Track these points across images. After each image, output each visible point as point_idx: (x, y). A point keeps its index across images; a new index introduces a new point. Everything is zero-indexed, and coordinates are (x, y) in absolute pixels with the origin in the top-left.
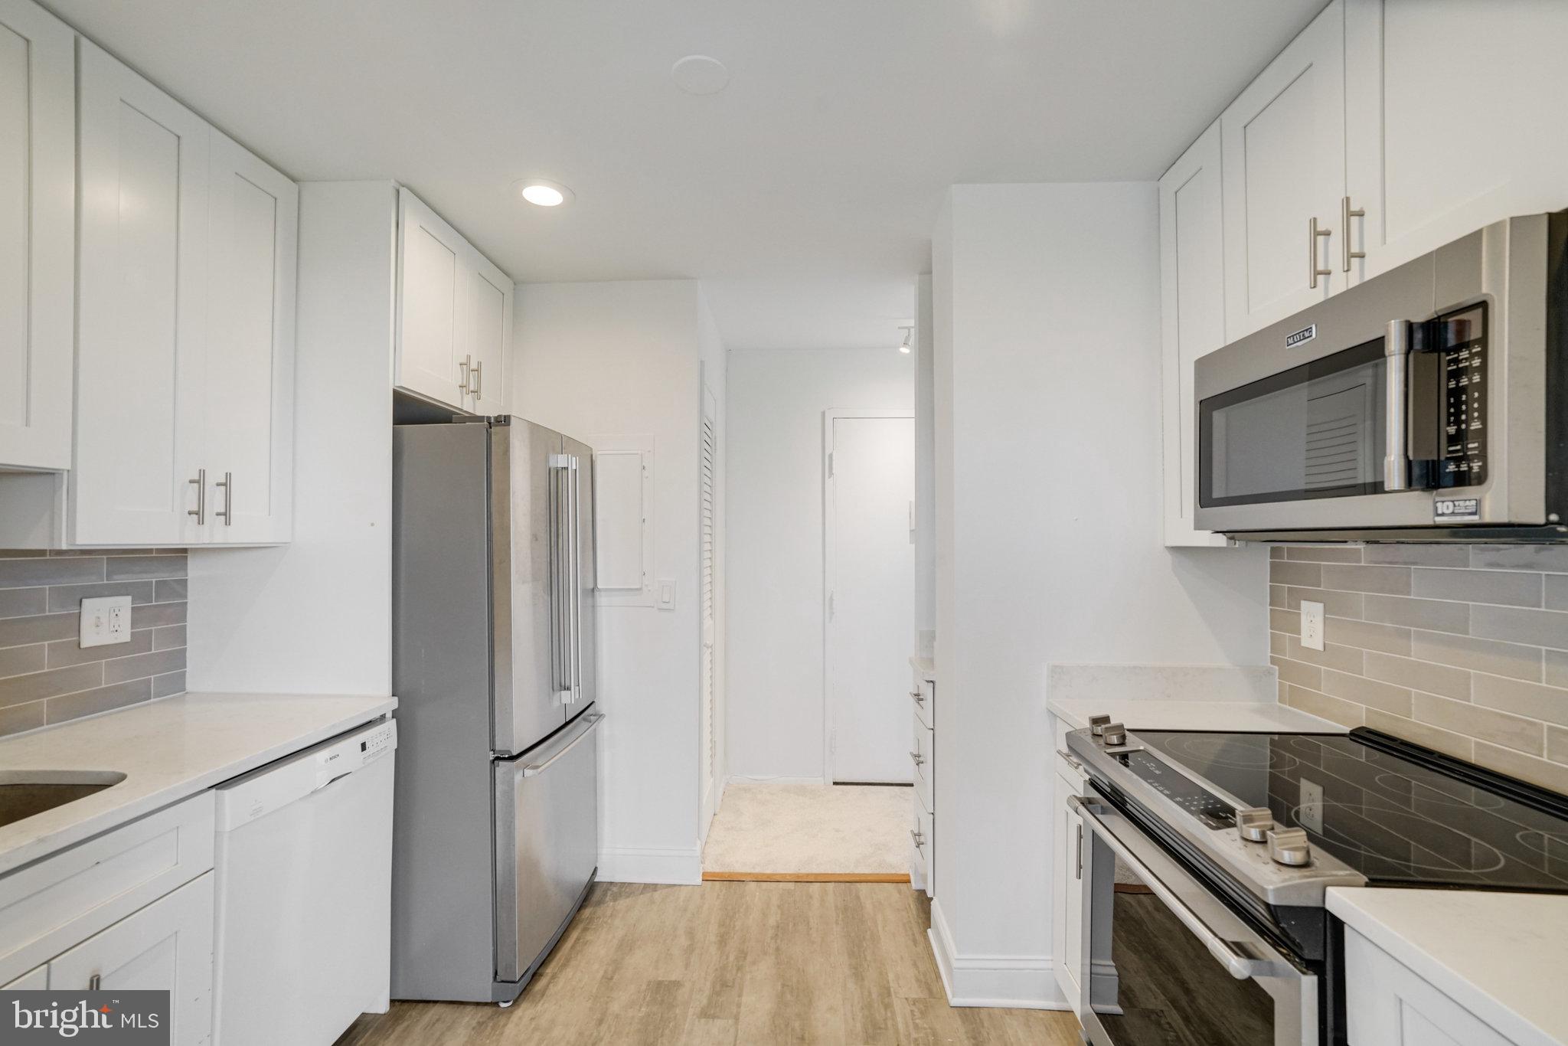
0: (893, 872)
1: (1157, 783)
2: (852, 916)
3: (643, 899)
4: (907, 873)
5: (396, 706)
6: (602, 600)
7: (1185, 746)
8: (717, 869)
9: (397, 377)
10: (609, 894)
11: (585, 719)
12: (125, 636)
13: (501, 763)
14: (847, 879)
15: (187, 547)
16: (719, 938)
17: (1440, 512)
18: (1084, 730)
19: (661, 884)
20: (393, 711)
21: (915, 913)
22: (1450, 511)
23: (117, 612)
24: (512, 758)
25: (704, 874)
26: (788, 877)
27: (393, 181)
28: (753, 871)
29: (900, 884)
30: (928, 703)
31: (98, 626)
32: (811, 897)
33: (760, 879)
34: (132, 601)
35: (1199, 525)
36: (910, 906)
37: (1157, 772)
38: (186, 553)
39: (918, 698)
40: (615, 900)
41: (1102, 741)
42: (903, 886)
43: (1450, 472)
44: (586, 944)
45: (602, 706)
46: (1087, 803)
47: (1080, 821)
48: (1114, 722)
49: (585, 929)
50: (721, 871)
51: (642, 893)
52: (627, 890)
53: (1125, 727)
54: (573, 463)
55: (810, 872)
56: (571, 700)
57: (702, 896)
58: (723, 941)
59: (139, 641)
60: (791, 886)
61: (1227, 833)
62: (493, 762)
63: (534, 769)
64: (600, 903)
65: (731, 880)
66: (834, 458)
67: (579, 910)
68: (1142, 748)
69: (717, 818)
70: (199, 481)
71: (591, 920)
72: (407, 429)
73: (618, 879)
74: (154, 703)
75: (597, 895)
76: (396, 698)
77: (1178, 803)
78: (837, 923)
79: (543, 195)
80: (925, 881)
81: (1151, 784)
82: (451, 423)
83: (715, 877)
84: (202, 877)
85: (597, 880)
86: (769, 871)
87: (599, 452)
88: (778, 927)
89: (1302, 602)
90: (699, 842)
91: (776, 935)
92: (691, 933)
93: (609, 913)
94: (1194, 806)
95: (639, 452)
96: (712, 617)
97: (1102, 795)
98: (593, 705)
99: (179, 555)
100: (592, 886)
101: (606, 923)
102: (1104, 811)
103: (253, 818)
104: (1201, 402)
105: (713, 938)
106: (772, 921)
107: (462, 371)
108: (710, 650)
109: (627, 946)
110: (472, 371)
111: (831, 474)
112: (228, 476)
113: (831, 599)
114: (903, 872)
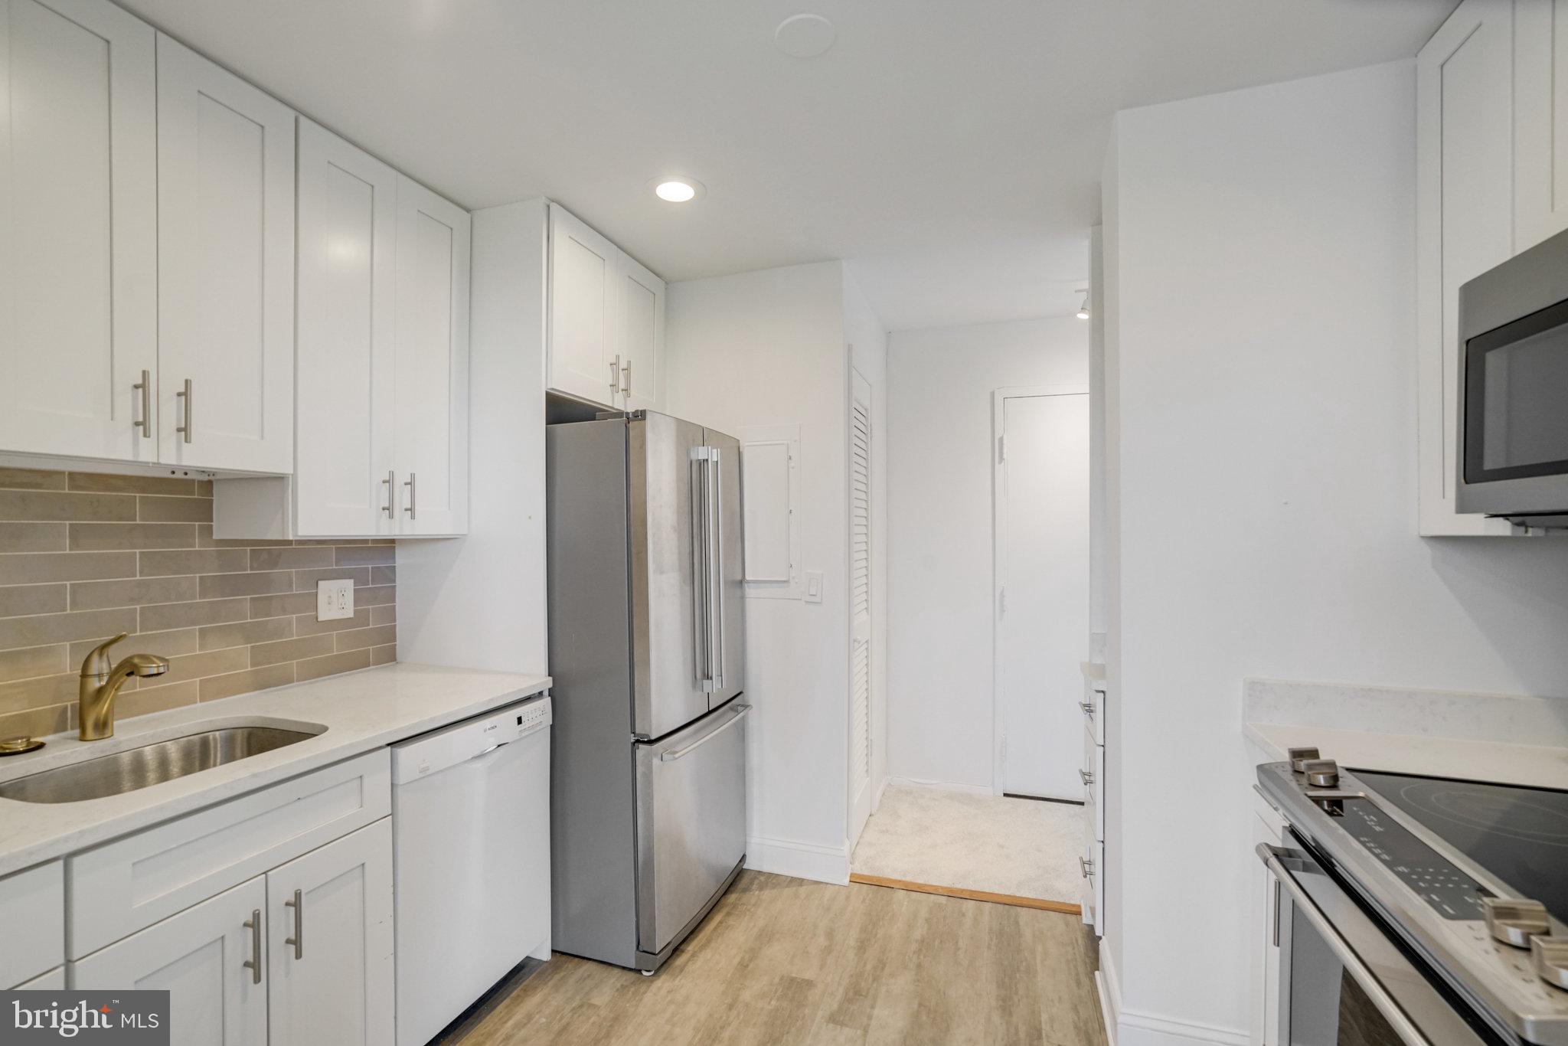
0: (1062, 900)
1: (1375, 843)
2: (1007, 941)
3: (788, 892)
4: (1078, 903)
5: (551, 686)
6: (750, 592)
7: (1433, 799)
8: (866, 872)
9: (549, 378)
10: (755, 883)
11: (732, 709)
12: (349, 613)
13: (641, 746)
14: (1006, 901)
15: (395, 538)
16: (859, 944)
18: (1282, 764)
19: (808, 880)
20: (549, 689)
21: (1082, 950)
23: (343, 592)
24: (651, 742)
25: (852, 875)
26: (940, 891)
27: (544, 198)
28: (904, 879)
29: (1068, 916)
30: (1099, 715)
31: (329, 604)
32: (964, 915)
33: (910, 888)
34: (354, 583)
35: (1464, 506)
36: (1077, 941)
37: (1378, 829)
38: (395, 543)
39: (1089, 709)
40: (761, 888)
41: (1304, 781)
42: (1072, 918)
44: (727, 929)
45: (751, 697)
46: (1283, 856)
47: (1273, 877)
48: (1324, 757)
49: (729, 914)
50: (870, 874)
51: (787, 886)
52: (774, 881)
53: (1338, 764)
54: (714, 455)
55: (965, 887)
56: (718, 689)
57: (848, 898)
58: (862, 947)
59: (360, 617)
60: (943, 900)
61: (1470, 927)
62: (633, 744)
63: (671, 754)
64: (746, 890)
65: (880, 885)
66: (1005, 442)
67: (725, 894)
68: (1361, 794)
69: (873, 818)
70: (389, 482)
71: (735, 906)
72: (560, 428)
73: (766, 869)
74: (373, 669)
75: (743, 883)
76: (551, 678)
77: (1399, 874)
78: (989, 947)
79: (676, 191)
80: (1093, 915)
81: (1363, 843)
82: (595, 420)
83: (862, 879)
84: (382, 820)
85: (745, 867)
86: (921, 881)
87: (747, 444)
88: (923, 941)
90: (847, 842)
91: (920, 950)
92: (830, 935)
93: (753, 901)
94: (1425, 881)
95: (786, 442)
96: (867, 612)
97: (1303, 847)
98: (740, 697)
99: (388, 546)
100: (740, 872)
101: (749, 910)
102: (1306, 868)
103: (421, 775)
104: (1468, 342)
105: (852, 942)
106: (918, 934)
107: (613, 370)
108: (865, 646)
109: (766, 936)
110: (621, 371)
111: (1001, 459)
112: (413, 476)
113: (1002, 595)
114: (1073, 902)
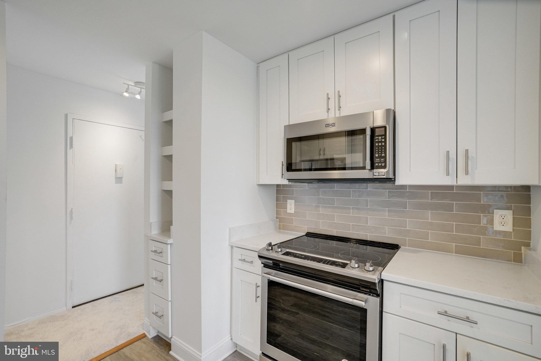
0: (137, 336)
4: (143, 333)
14: (115, 351)
17: (375, 175)
21: (158, 348)
22: (378, 175)
30: (167, 253)
39: (157, 252)
42: (144, 340)
43: (376, 166)
89: (288, 200)
104: (287, 139)
113: (71, 212)
